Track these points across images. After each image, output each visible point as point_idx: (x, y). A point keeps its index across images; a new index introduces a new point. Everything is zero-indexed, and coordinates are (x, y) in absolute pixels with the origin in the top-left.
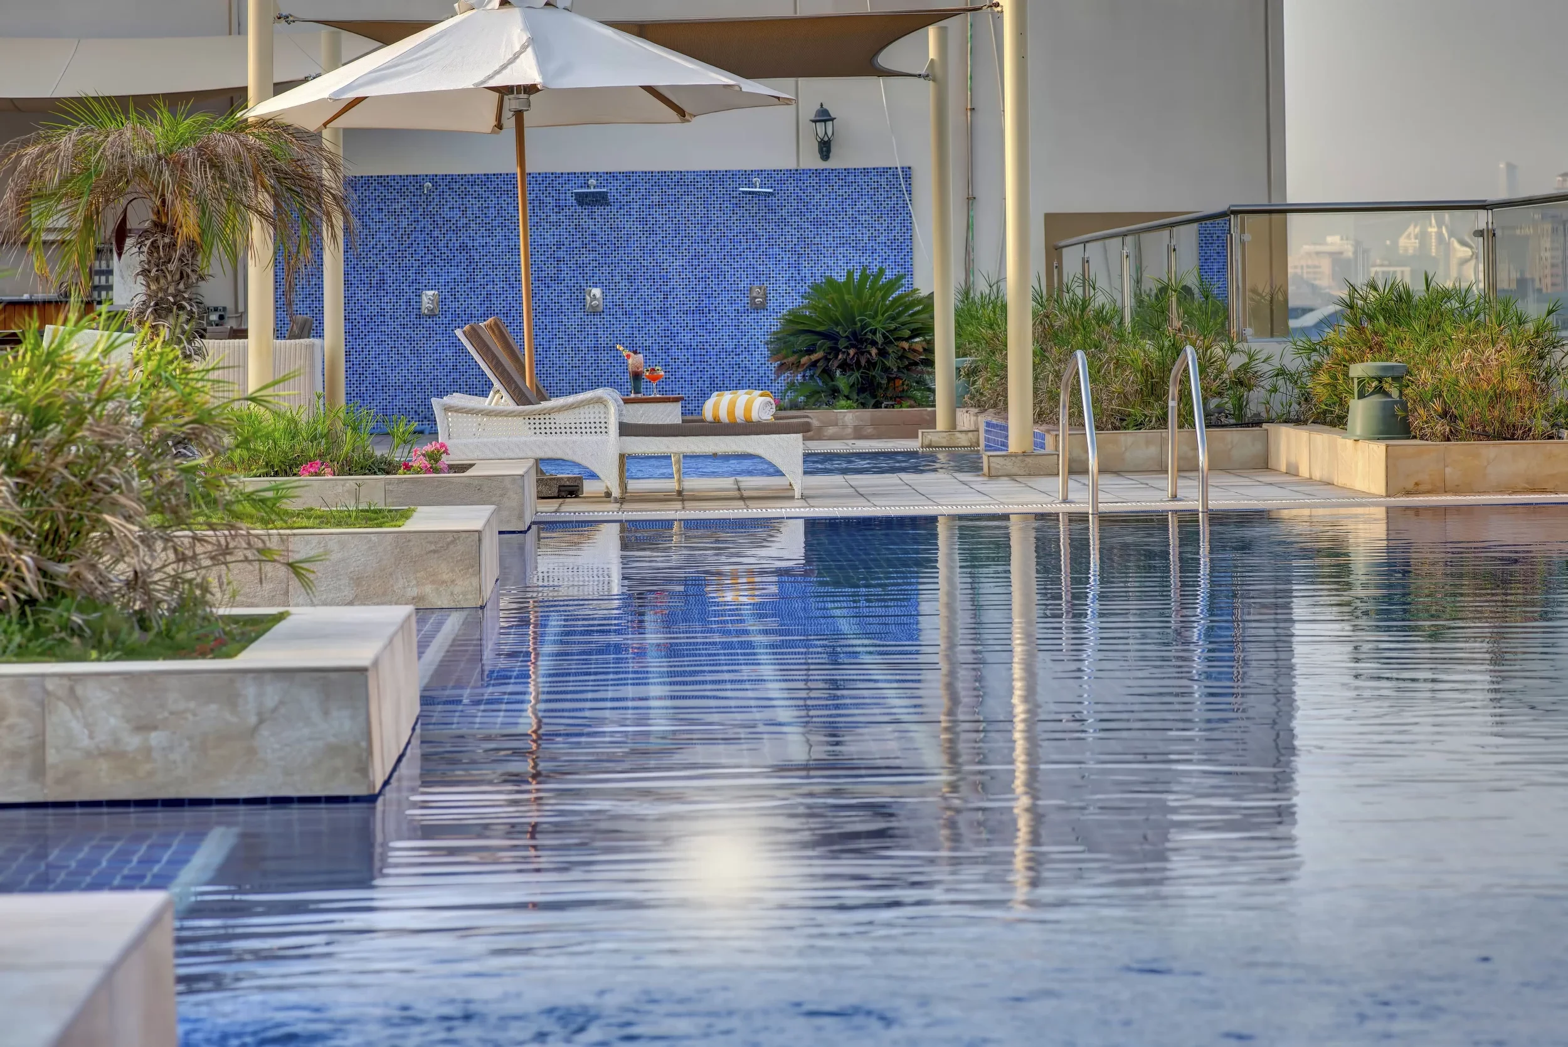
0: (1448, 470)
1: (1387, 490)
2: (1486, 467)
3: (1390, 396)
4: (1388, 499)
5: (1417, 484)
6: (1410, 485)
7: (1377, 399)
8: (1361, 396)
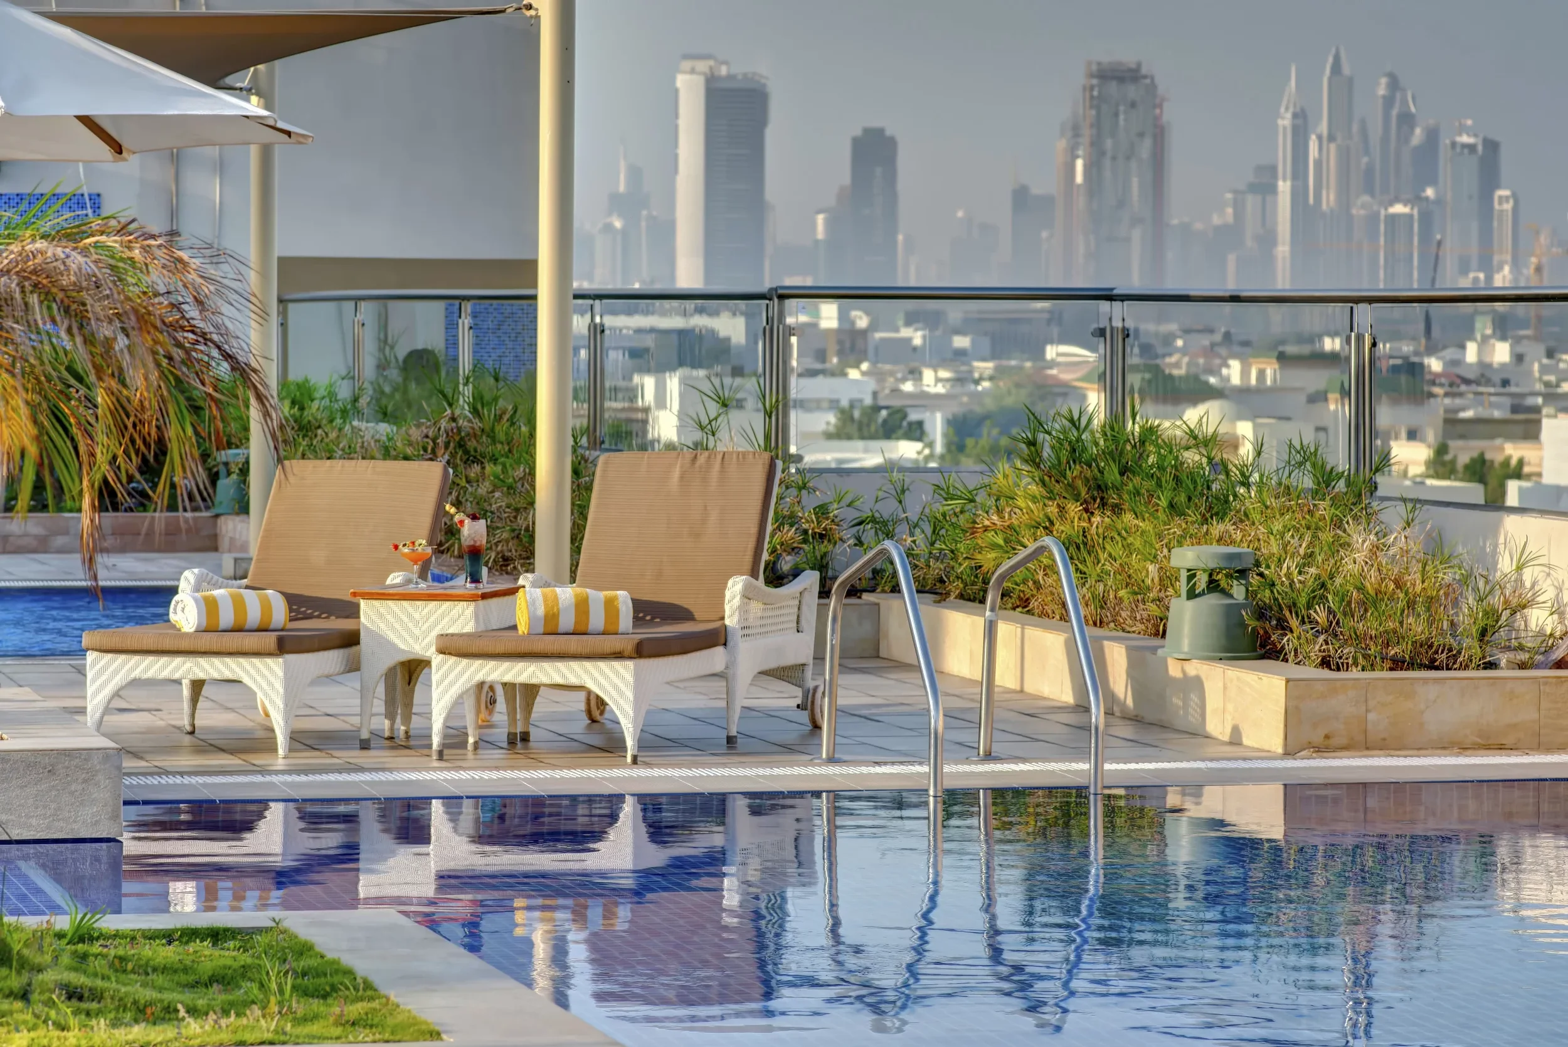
0: (1371, 717)
1: (1285, 745)
2: (1422, 712)
3: (1231, 596)
4: (1290, 763)
5: (1327, 737)
6: (1317, 737)
7: (1213, 600)
8: (1192, 595)
